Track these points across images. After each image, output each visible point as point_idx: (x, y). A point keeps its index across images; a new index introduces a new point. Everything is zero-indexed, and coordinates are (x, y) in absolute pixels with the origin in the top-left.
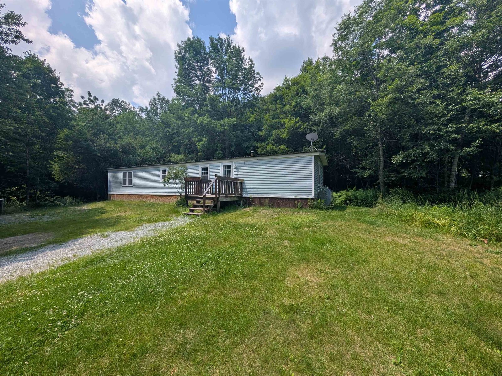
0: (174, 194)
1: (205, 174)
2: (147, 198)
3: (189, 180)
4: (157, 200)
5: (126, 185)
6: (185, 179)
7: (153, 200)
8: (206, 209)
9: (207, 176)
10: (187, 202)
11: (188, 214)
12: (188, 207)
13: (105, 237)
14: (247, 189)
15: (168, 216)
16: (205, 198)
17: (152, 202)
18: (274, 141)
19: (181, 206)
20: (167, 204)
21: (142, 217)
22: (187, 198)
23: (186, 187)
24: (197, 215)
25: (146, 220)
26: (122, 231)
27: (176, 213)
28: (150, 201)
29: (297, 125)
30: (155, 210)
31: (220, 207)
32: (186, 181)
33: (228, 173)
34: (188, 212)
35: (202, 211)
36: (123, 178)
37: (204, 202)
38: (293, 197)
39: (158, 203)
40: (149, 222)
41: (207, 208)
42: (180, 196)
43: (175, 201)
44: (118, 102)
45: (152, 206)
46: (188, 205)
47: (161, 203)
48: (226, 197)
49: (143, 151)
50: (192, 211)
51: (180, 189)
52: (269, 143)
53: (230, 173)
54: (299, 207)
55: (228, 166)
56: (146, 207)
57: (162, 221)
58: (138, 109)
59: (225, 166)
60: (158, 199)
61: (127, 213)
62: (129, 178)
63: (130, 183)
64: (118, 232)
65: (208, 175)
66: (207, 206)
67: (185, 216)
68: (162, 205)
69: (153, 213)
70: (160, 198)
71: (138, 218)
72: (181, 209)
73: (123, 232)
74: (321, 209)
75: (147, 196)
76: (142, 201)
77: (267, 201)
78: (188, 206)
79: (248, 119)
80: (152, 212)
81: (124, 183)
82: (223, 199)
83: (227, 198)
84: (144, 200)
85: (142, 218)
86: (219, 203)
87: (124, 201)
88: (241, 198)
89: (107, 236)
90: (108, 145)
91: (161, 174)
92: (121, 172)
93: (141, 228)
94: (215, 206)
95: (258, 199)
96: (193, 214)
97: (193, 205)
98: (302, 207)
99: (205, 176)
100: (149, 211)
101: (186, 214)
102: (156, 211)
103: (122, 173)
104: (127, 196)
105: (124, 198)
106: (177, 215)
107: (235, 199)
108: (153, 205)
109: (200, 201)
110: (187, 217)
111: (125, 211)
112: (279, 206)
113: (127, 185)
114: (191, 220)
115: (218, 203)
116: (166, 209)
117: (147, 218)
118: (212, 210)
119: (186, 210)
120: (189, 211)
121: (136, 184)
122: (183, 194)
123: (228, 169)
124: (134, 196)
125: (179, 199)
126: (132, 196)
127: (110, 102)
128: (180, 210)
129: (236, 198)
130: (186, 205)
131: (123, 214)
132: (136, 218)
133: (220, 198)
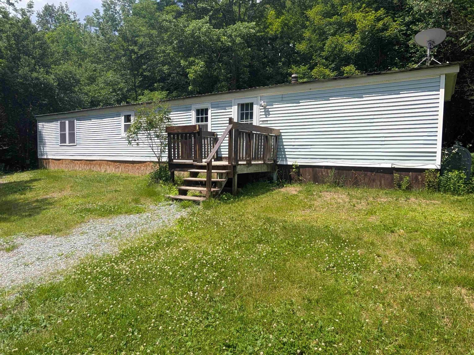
0: (148, 159)
1: (202, 121)
2: (100, 165)
3: (176, 131)
4: (117, 170)
5: (65, 143)
6: (168, 129)
7: (111, 170)
8: (212, 189)
9: (207, 125)
10: (173, 174)
11: (176, 199)
12: (174, 185)
13: (8, 250)
14: (286, 150)
15: (137, 201)
16: (211, 167)
17: (108, 172)
18: (326, 59)
19: (161, 182)
20: (134, 178)
21: (89, 203)
22: (172, 166)
23: (169, 145)
24: (194, 201)
25: (96, 210)
26: (46, 234)
27: (152, 194)
28: (105, 171)
29: (380, 24)
30: (113, 188)
31: (239, 185)
32: (169, 134)
33: (247, 118)
34: (176, 194)
35: (204, 193)
36: (61, 131)
37: (209, 176)
38: (389, 166)
39: (119, 174)
40: (101, 215)
41: (215, 187)
42: (159, 162)
43: (148, 172)
44: (53, 10)
45: (108, 181)
46: (173, 181)
47: (124, 175)
48: (249, 164)
49: (94, 87)
50: (184, 193)
51: (157, 150)
52: (316, 64)
53: (252, 117)
54: (404, 187)
55: (247, 105)
56: (98, 182)
57: (126, 213)
58: (85, 20)
59: (242, 105)
60: (118, 167)
61: (65, 193)
62: (69, 130)
63: (72, 139)
64: (37, 238)
65: (209, 123)
66: (215, 184)
67: (171, 202)
68: (126, 178)
69: (110, 196)
70: (123, 166)
71: (82, 204)
72: (161, 188)
73: (49, 238)
74: (456, 192)
75: (100, 163)
76: (93, 171)
77: (331, 173)
78: (174, 183)
79: (270, 27)
80: (107, 192)
81: (63, 140)
82: (242, 167)
83: (250, 168)
84: (96, 169)
85: (89, 206)
86: (236, 177)
87: (63, 172)
88: (275, 166)
89: (14, 248)
90: (35, 75)
91: (123, 123)
92: (56, 120)
93: (85, 227)
94: (229, 183)
95: (311, 170)
96: (186, 200)
97: (185, 181)
98: (409, 188)
99: (203, 126)
100: (103, 190)
101: (173, 199)
102: (116, 191)
103: (59, 123)
104: (67, 162)
105: (64, 166)
106: (154, 200)
107: (264, 169)
108: (111, 179)
109: (198, 173)
110: (175, 206)
111: (61, 190)
112: (356, 184)
113: (67, 144)
114: (184, 213)
115: (234, 176)
116: (133, 187)
117: (97, 205)
118: (224, 191)
119: (170, 189)
120: (177, 192)
121: (81, 142)
122: (165, 159)
123: (247, 110)
124: (79, 162)
125: (157, 167)
126: (76, 162)
127: (41, 10)
128: (159, 189)
129: (265, 167)
130: (171, 180)
131: (57, 195)
132: (77, 205)
133: (238, 167)
